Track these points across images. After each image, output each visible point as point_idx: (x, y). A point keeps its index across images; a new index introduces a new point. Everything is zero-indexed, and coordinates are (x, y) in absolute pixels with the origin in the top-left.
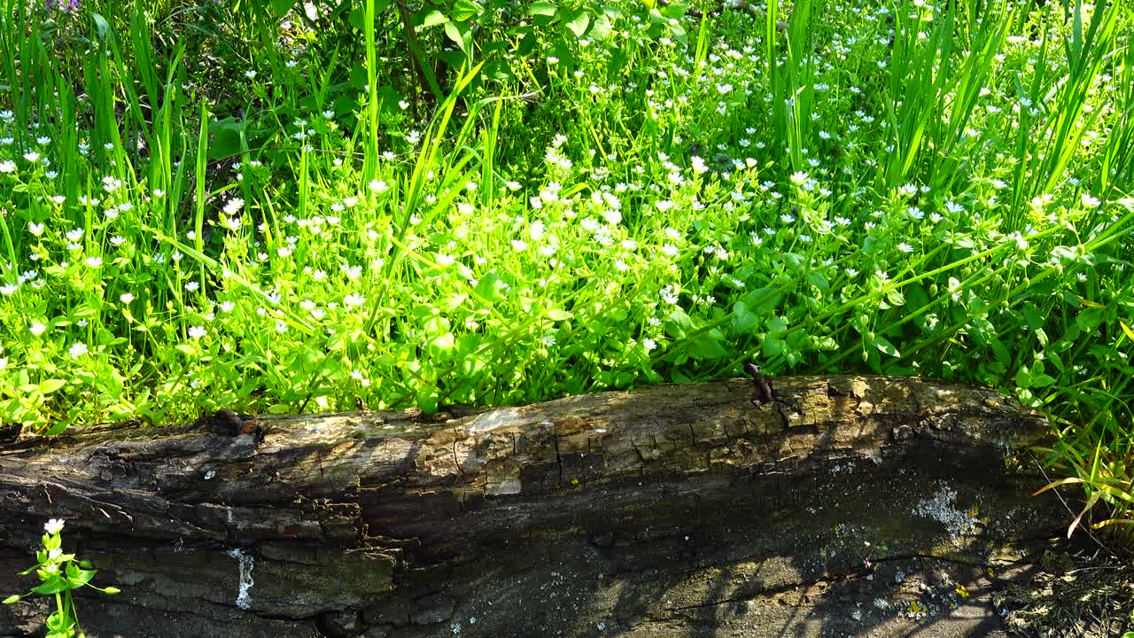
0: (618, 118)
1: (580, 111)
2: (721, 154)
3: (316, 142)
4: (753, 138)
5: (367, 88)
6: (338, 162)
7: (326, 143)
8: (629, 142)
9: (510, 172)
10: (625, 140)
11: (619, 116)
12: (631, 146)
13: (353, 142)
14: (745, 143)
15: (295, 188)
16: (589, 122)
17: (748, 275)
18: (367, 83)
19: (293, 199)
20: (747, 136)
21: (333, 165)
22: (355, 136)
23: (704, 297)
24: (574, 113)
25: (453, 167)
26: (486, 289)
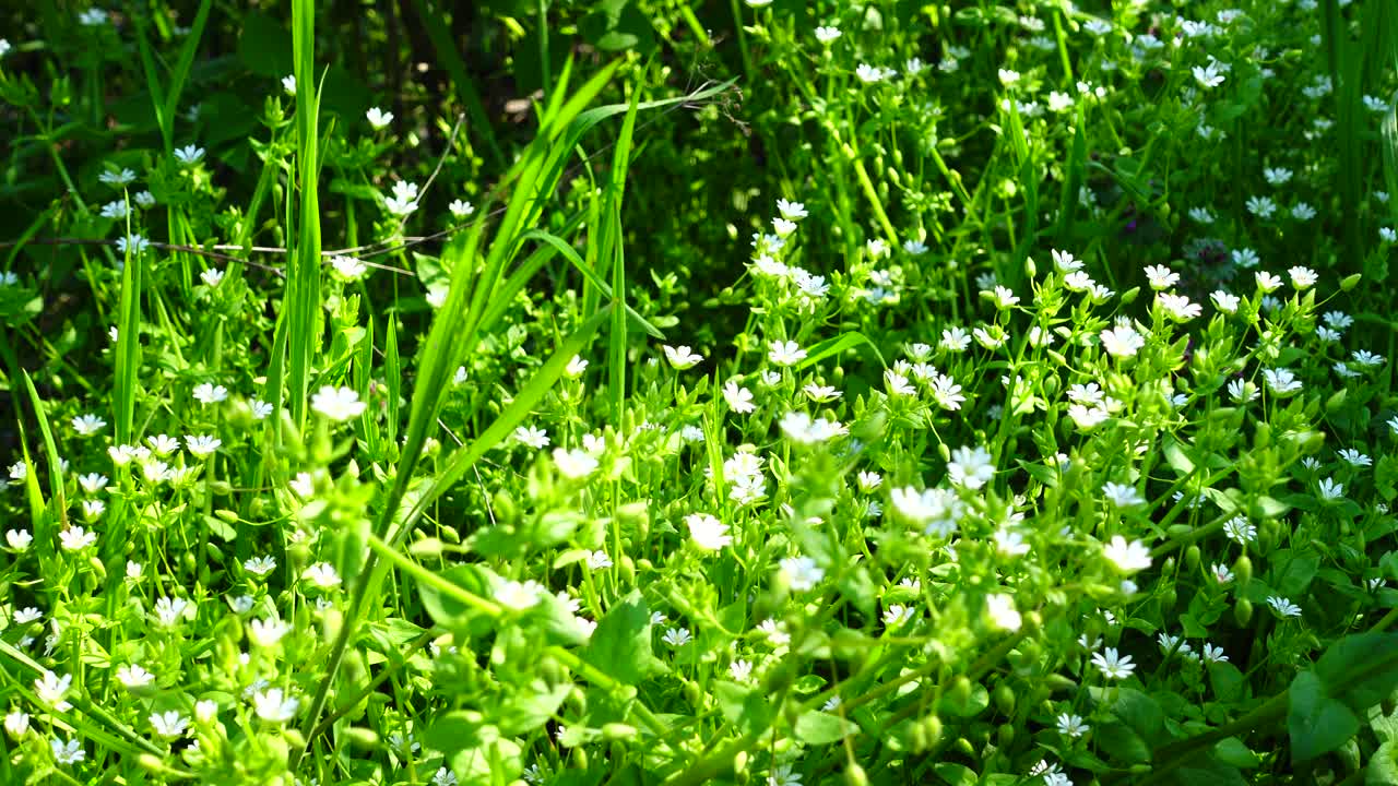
0: (930, 141)
1: (829, 124)
2: (1206, 242)
3: (154, 223)
4: (1285, 194)
5: (290, 84)
6: (210, 276)
7: (183, 228)
8: (955, 202)
9: (656, 294)
10: (947, 196)
11: (933, 140)
12: (960, 214)
13: (250, 219)
14: (1262, 207)
15: (97, 337)
16: (851, 152)
17: (1308, 580)
18: (289, 71)
19: (92, 363)
20: (1266, 190)
21: (198, 281)
22: (256, 203)
23: (1196, 645)
24: (813, 130)
25: (507, 275)
26: (616, 653)
